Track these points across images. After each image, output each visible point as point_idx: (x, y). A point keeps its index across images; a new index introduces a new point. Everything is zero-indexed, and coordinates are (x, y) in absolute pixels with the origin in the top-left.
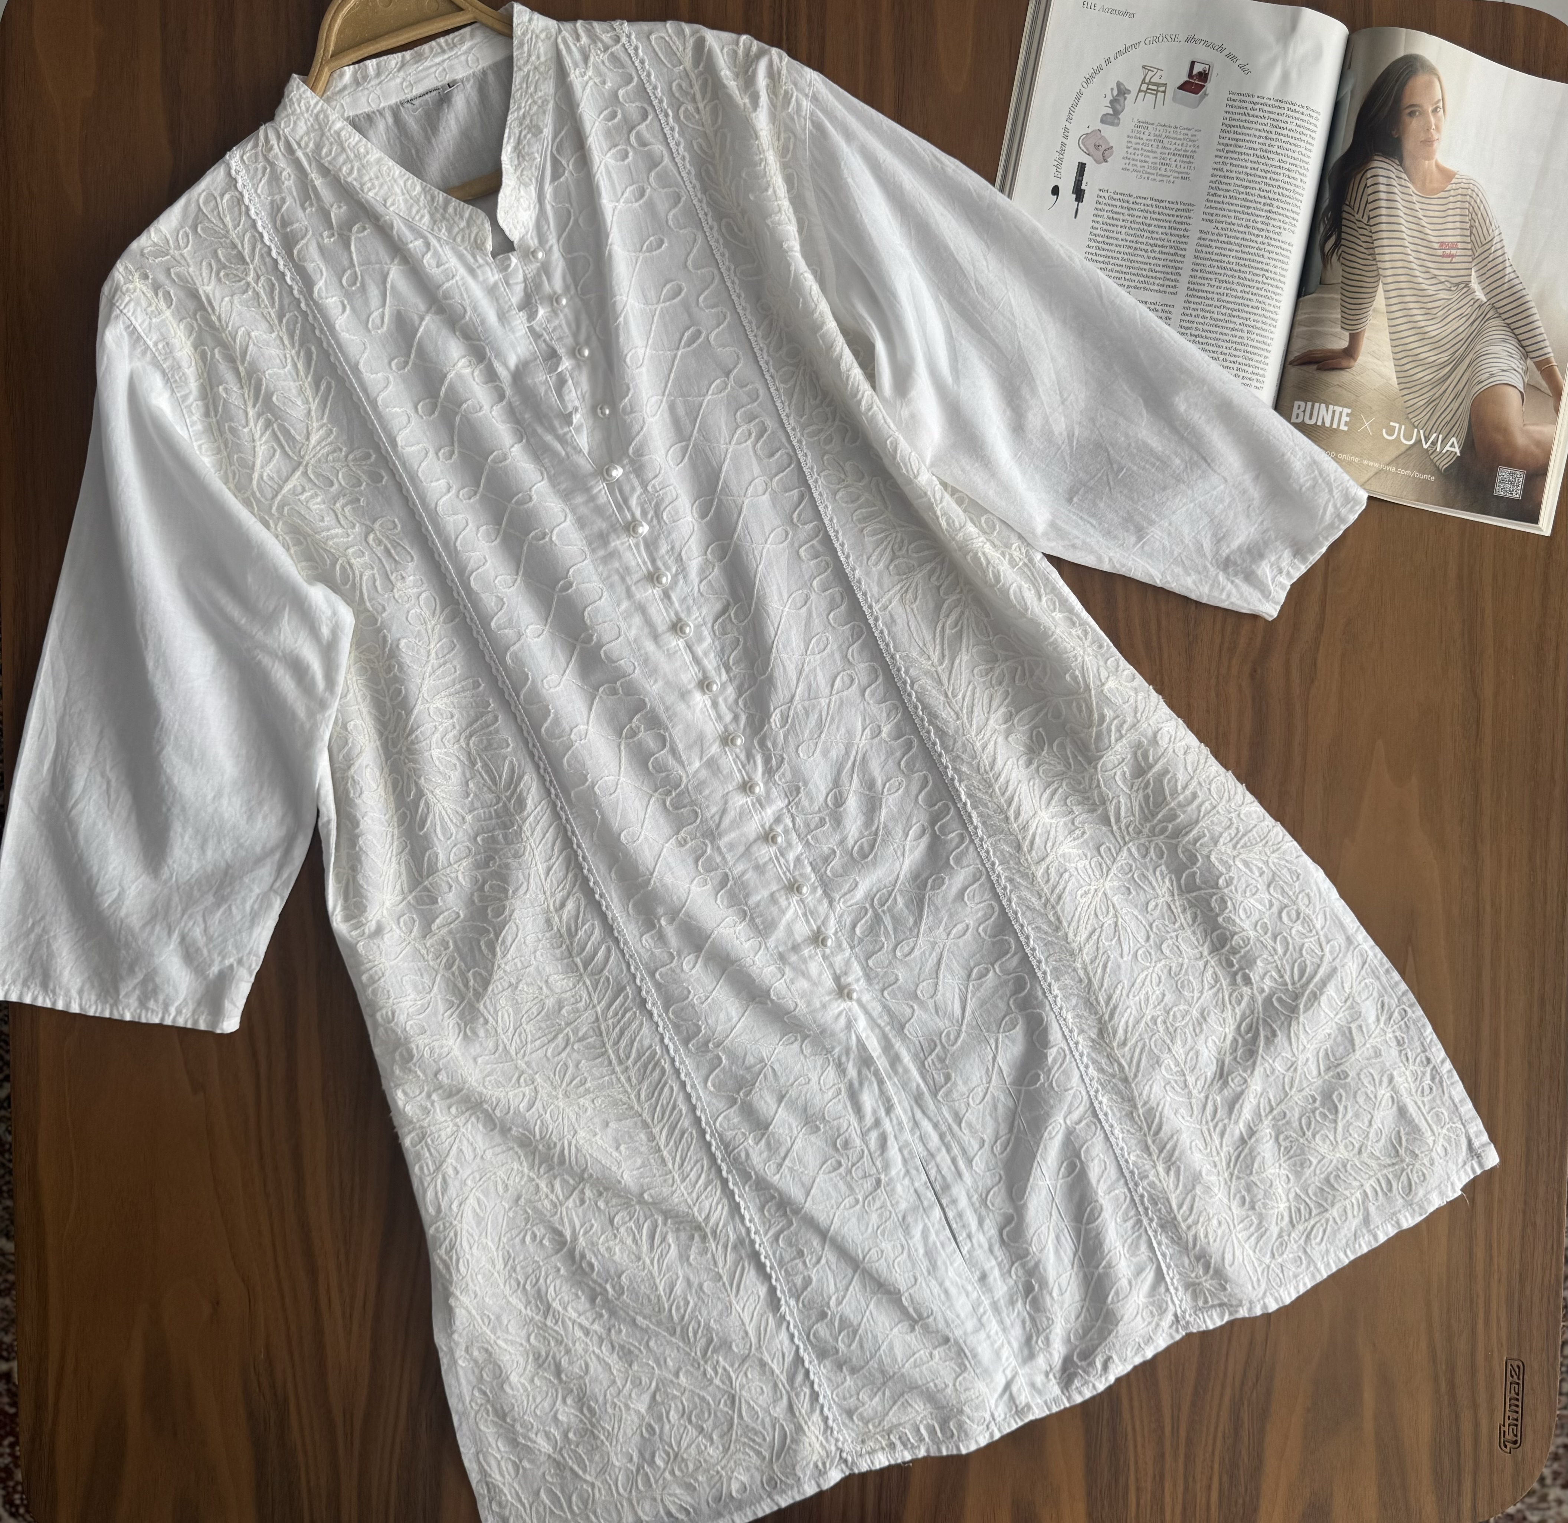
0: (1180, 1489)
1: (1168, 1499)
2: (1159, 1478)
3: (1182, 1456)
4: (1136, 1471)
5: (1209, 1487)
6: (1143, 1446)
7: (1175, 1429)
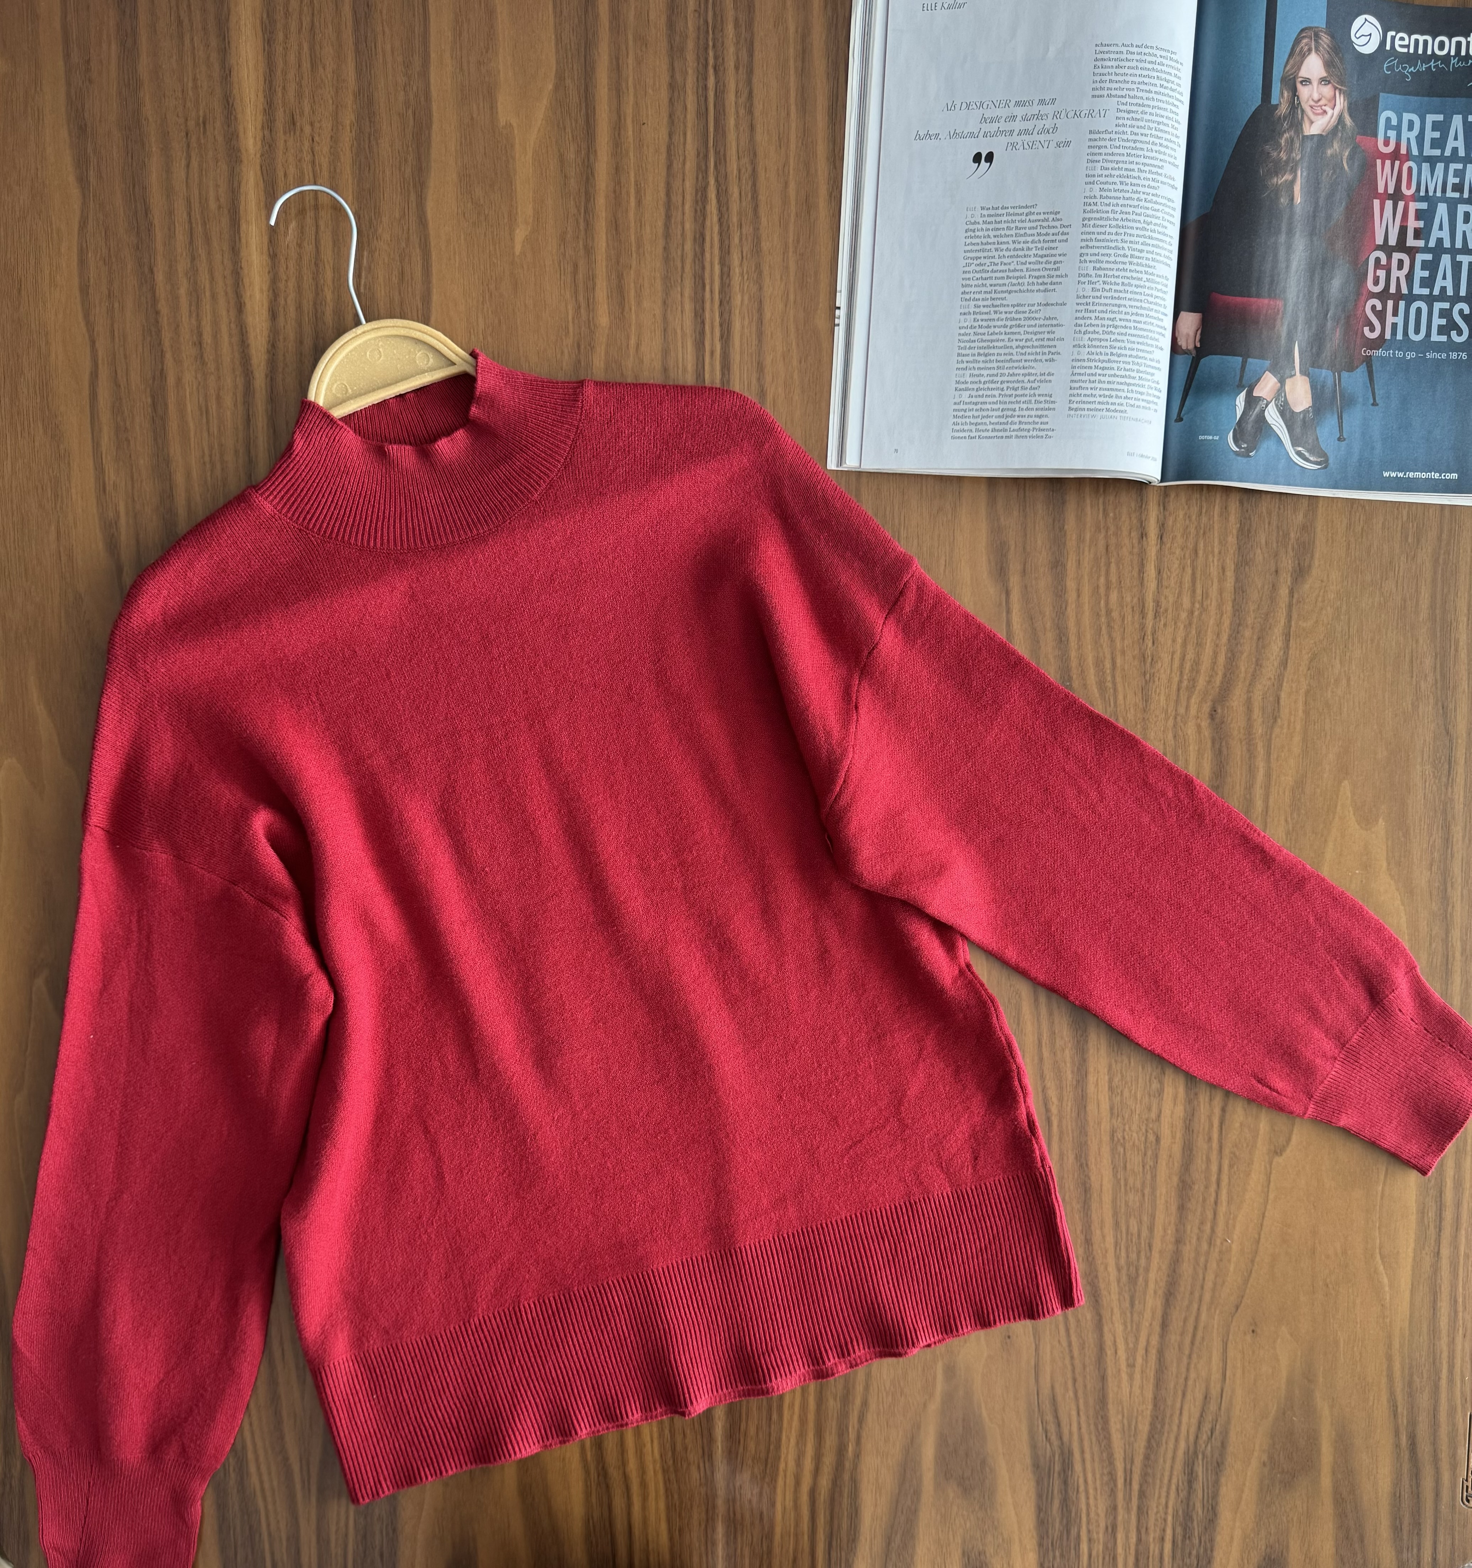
0: (1133, 1540)
1: (1120, 1550)
2: (1112, 1530)
3: (1135, 1508)
4: (1088, 1523)
5: (1163, 1539)
6: (1096, 1499)
7: (1128, 1482)
